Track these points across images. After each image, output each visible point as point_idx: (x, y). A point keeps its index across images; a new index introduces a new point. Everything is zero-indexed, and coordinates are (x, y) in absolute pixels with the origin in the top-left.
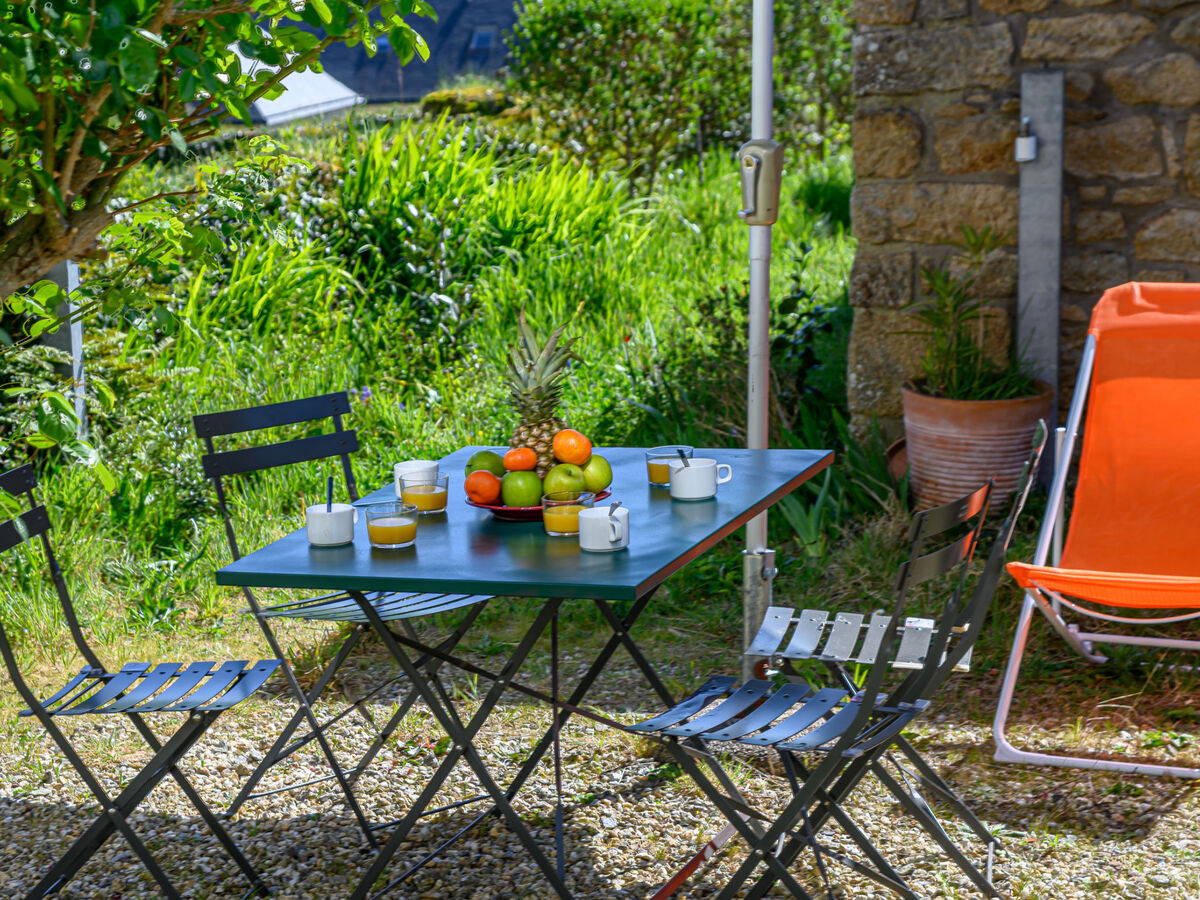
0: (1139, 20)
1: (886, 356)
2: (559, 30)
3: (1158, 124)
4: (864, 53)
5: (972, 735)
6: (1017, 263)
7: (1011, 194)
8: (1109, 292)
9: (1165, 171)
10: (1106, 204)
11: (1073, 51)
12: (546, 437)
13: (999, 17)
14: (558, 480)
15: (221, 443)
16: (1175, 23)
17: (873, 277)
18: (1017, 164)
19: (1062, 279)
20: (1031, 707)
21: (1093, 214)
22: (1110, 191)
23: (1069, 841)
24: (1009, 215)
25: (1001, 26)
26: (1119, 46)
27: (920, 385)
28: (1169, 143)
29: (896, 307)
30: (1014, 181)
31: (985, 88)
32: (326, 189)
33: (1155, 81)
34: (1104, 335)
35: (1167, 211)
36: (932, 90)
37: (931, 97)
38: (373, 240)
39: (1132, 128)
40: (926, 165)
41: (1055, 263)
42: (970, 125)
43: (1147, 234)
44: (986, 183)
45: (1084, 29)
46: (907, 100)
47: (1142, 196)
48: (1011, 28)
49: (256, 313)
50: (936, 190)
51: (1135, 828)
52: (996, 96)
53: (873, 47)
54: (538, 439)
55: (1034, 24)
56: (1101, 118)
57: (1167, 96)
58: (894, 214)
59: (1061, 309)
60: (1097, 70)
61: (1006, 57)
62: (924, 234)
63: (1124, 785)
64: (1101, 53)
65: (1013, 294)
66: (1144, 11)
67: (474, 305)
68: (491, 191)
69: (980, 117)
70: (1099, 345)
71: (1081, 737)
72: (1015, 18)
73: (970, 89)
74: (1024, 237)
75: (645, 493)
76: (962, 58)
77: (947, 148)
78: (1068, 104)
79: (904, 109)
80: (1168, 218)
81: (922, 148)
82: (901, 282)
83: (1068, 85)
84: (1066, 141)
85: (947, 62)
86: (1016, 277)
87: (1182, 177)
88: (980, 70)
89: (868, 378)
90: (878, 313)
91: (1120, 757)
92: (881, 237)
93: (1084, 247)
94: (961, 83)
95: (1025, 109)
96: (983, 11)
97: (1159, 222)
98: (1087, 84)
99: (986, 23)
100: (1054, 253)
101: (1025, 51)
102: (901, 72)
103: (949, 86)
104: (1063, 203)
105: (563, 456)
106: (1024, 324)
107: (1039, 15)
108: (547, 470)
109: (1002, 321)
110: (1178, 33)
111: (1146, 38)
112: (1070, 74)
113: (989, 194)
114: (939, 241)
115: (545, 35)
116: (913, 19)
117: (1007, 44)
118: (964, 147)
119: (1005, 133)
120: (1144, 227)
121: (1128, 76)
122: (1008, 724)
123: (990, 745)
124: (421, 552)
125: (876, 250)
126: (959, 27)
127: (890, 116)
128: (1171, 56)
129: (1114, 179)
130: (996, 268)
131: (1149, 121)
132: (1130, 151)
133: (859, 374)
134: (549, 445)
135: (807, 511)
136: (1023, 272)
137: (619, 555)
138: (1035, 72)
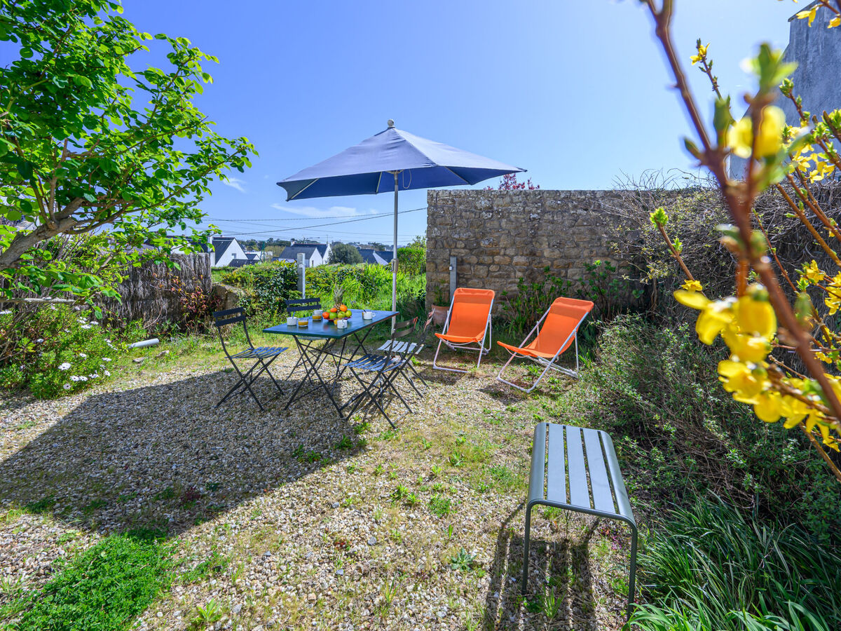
1: (431, 300)
3: (471, 266)
5: (431, 363)
7: (449, 275)
9: (472, 273)
10: (463, 278)
11: (458, 254)
13: (448, 248)
16: (473, 251)
17: (429, 287)
18: (450, 271)
20: (440, 358)
21: (461, 278)
22: (463, 276)
23: (441, 385)
24: (449, 278)
25: (448, 250)
26: (465, 254)
27: (434, 304)
28: (472, 269)
29: (432, 292)
31: (445, 259)
33: (470, 260)
34: (455, 296)
35: (472, 279)
37: (437, 260)
39: (467, 266)
40: (437, 270)
42: (443, 264)
44: (445, 273)
45: (460, 251)
46: (434, 260)
47: (469, 277)
50: (438, 274)
51: (453, 383)
52: (447, 260)
53: (429, 252)
55: (452, 250)
56: (462, 265)
57: (472, 262)
58: (432, 277)
60: (462, 257)
61: (448, 254)
62: (436, 281)
63: (453, 374)
64: (462, 255)
65: (449, 290)
66: (469, 249)
69: (445, 263)
70: (454, 298)
71: (449, 364)
72: (450, 249)
73: (443, 259)
74: (451, 281)
76: (442, 254)
77: (440, 268)
78: (457, 262)
81: (436, 267)
82: (433, 288)
83: (457, 259)
84: (457, 268)
85: (440, 255)
87: (474, 274)
88: (445, 256)
90: (430, 293)
91: (455, 368)
92: (430, 281)
93: (459, 282)
95: (451, 262)
96: (445, 247)
97: (471, 281)
98: (460, 259)
99: (446, 249)
100: (455, 285)
101: (451, 254)
102: (433, 256)
103: (440, 258)
104: (456, 277)
105: (342, 310)
106: (451, 295)
107: (453, 248)
109: (447, 295)
110: (473, 253)
111: (469, 253)
113: (446, 275)
114: (438, 282)
116: (435, 248)
118: (442, 268)
119: (448, 266)
120: (469, 281)
121: (466, 259)
122: (437, 361)
123: (432, 366)
125: (429, 283)
126: (442, 250)
128: (472, 256)
129: (464, 274)
130: (446, 286)
131: (469, 266)
132: (467, 270)
138: (453, 257)
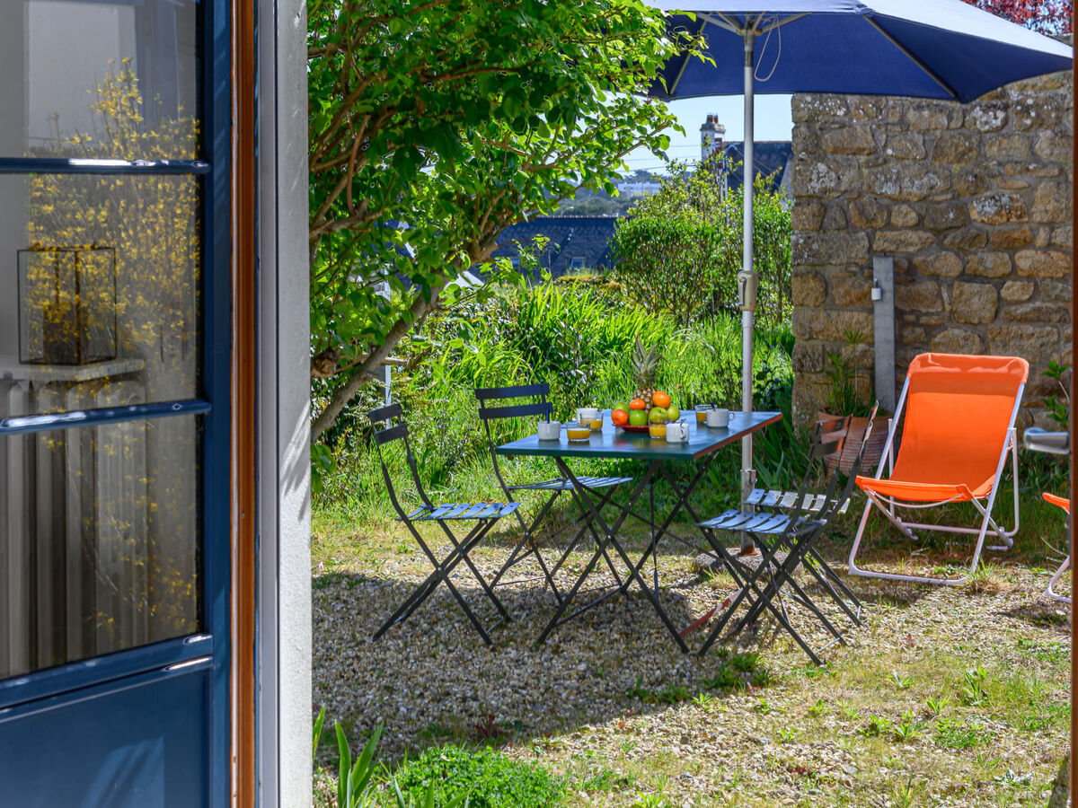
0: (929, 234)
1: (811, 397)
2: (638, 239)
3: (940, 286)
4: (796, 244)
6: (874, 352)
7: (870, 317)
8: (917, 357)
9: (944, 309)
10: (916, 324)
11: (898, 248)
12: (649, 395)
13: (862, 230)
14: (655, 414)
15: (488, 403)
16: (945, 237)
17: (804, 356)
18: (872, 302)
19: (896, 360)
21: (910, 329)
22: (918, 318)
24: (869, 328)
25: (863, 234)
26: (919, 246)
27: (827, 409)
28: (945, 295)
29: (815, 372)
30: (871, 311)
31: (856, 264)
32: (510, 315)
33: (937, 264)
34: (913, 375)
35: (946, 329)
36: (830, 264)
37: (829, 267)
38: (537, 344)
39: (928, 287)
40: (828, 301)
41: (893, 352)
42: (849, 282)
43: (937, 340)
44: (857, 311)
45: (903, 237)
46: (818, 268)
47: (933, 321)
48: (867, 235)
49: (475, 377)
50: (834, 314)
52: (862, 268)
53: (801, 241)
54: (646, 396)
55: (878, 234)
56: (913, 281)
57: (943, 272)
58: (813, 325)
59: (896, 376)
60: (909, 258)
61: (866, 249)
62: (828, 336)
64: (911, 249)
65: (872, 368)
66: (931, 230)
67: (594, 377)
68: (601, 322)
69: (853, 278)
70: (911, 379)
71: (902, 569)
72: (869, 231)
73: (849, 264)
74: (876, 337)
75: (695, 426)
76: (844, 248)
77: (838, 292)
78: (896, 274)
79: (816, 272)
80: (946, 332)
81: (826, 293)
82: (818, 361)
83: (895, 264)
84: (895, 292)
85: (837, 250)
86: (874, 359)
87: (951, 311)
88: (853, 255)
89: (802, 409)
90: (806, 375)
92: (807, 336)
93: (906, 345)
94: (845, 261)
95: (875, 274)
96: (854, 226)
97: (942, 334)
98: (905, 264)
99: (856, 232)
100: (891, 347)
101: (875, 247)
102: (815, 254)
103: (839, 262)
104: (895, 323)
105: (658, 403)
106: (877, 381)
107: (881, 229)
108: (649, 410)
109: (867, 381)
110: (947, 241)
111: (932, 243)
112: (896, 259)
113: (862, 316)
114: (835, 339)
115: (629, 241)
116: (820, 228)
117: (866, 243)
118: (847, 293)
119: (867, 286)
120: (935, 336)
121: (924, 261)
124: (591, 443)
125: (805, 343)
126: (843, 233)
127: (810, 276)
128: (944, 253)
129: (920, 312)
130: (864, 353)
131: (935, 284)
132: (926, 298)
133: (798, 407)
134: (651, 398)
135: (772, 474)
136: (877, 356)
137: (684, 444)
138: (880, 257)
